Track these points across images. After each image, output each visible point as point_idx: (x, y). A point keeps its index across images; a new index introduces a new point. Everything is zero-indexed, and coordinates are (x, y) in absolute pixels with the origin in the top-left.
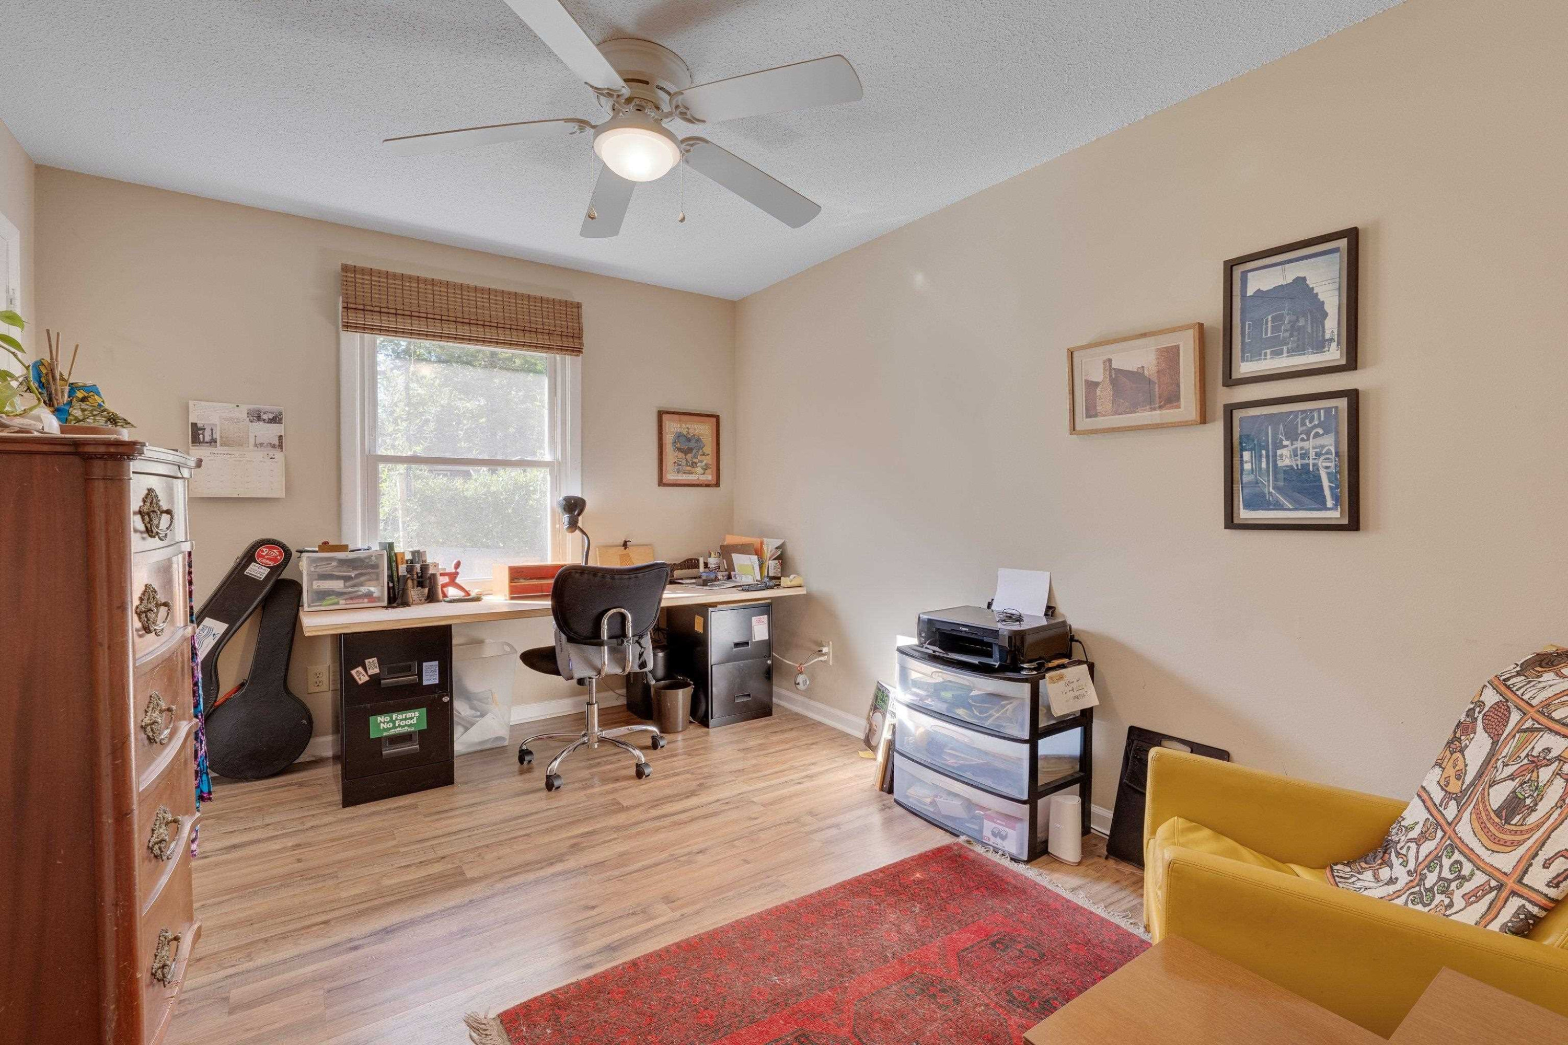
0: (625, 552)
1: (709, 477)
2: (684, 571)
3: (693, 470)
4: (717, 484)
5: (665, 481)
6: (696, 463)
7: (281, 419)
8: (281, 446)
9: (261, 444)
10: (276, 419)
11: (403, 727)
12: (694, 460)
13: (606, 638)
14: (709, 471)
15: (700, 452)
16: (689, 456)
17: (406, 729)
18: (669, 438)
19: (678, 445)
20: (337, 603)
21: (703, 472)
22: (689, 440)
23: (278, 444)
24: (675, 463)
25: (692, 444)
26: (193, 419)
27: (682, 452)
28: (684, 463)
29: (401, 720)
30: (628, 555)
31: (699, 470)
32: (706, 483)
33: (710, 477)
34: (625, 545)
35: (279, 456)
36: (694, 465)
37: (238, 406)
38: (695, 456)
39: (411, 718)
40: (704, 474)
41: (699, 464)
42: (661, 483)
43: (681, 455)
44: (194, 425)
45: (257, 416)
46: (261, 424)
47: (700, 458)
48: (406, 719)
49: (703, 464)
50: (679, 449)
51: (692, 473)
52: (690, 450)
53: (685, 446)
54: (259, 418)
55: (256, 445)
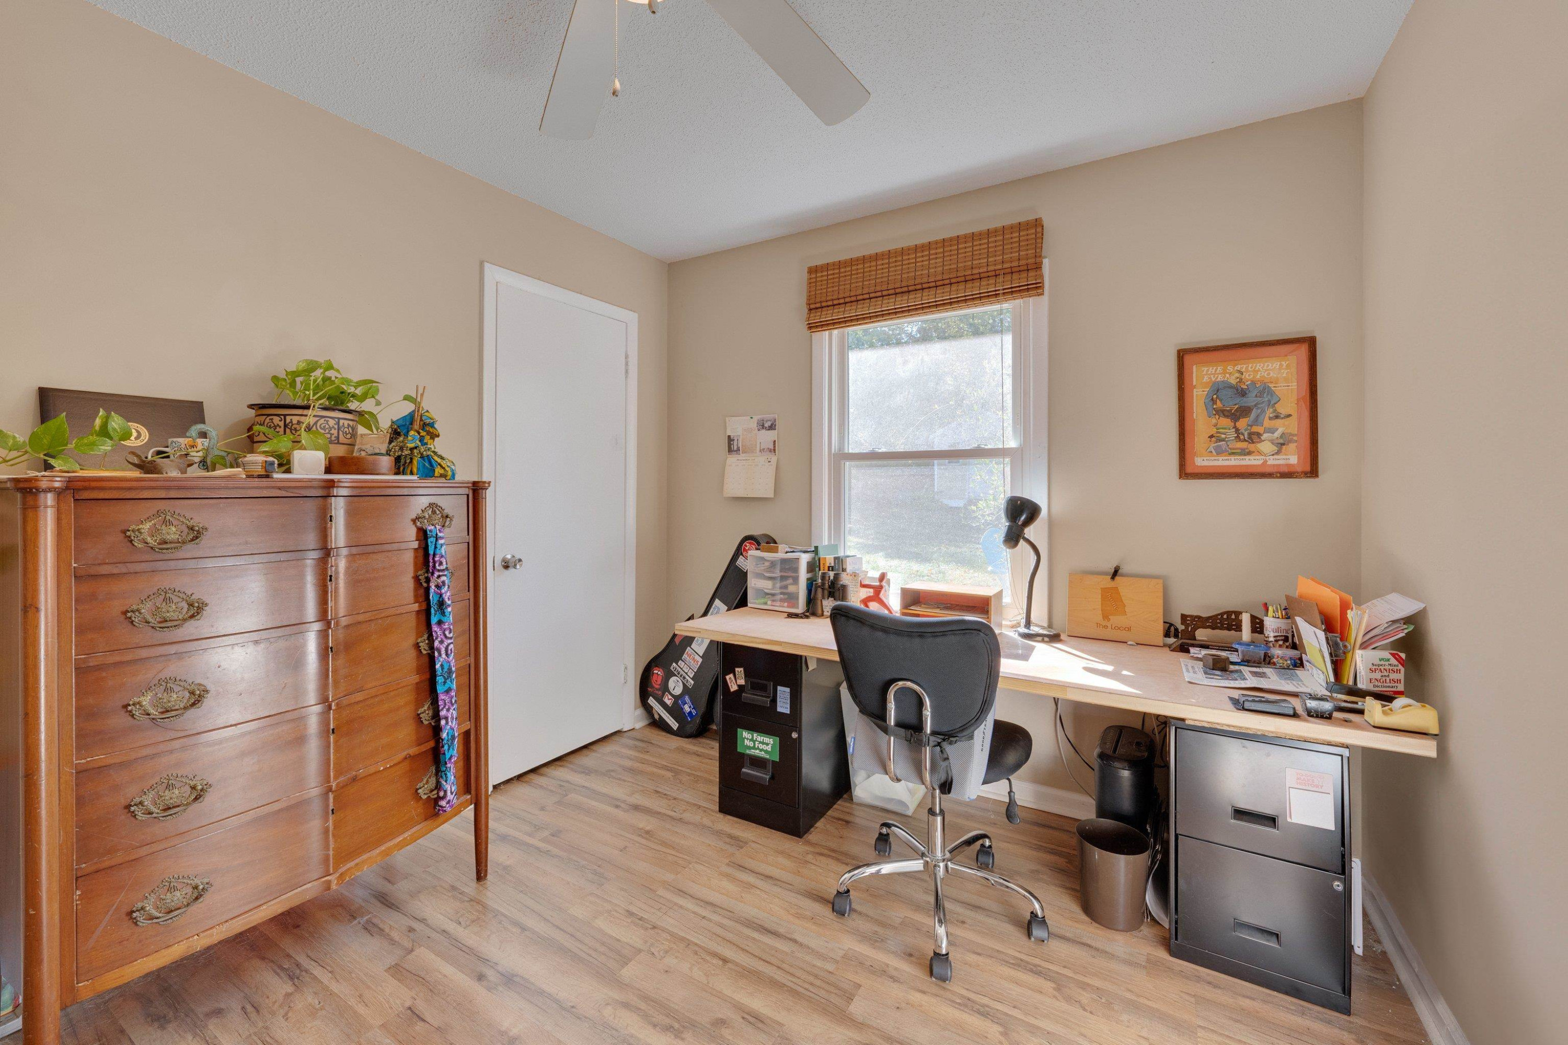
0: (1112, 584)
1: (1292, 458)
2: (1217, 632)
3: (1251, 447)
4: (1313, 472)
5: (1189, 470)
6: (1259, 435)
7: (775, 425)
8: (774, 450)
9: (764, 449)
10: (772, 427)
11: (761, 750)
12: (1255, 429)
13: (892, 723)
14: (1292, 446)
15: (1269, 413)
16: (1242, 423)
17: (762, 754)
18: (1198, 396)
19: (1219, 404)
20: (766, 604)
21: (1275, 449)
22: (1243, 393)
23: (773, 448)
24: (1211, 437)
25: (1250, 400)
26: (729, 434)
27: (1227, 417)
28: (1232, 434)
29: (760, 742)
30: (1116, 589)
31: (1266, 447)
32: (1286, 470)
33: (1293, 460)
34: (1115, 573)
35: (774, 459)
36: (1254, 437)
37: (752, 418)
38: (1256, 422)
39: (767, 744)
40: (1278, 453)
41: (1265, 436)
42: (1185, 473)
43: (1225, 422)
44: (729, 437)
45: (762, 426)
46: (764, 431)
47: (1267, 423)
48: (763, 743)
49: (1277, 434)
50: (1222, 413)
51: (1250, 453)
52: (1244, 411)
53: (1233, 404)
54: (763, 427)
55: (760, 451)
